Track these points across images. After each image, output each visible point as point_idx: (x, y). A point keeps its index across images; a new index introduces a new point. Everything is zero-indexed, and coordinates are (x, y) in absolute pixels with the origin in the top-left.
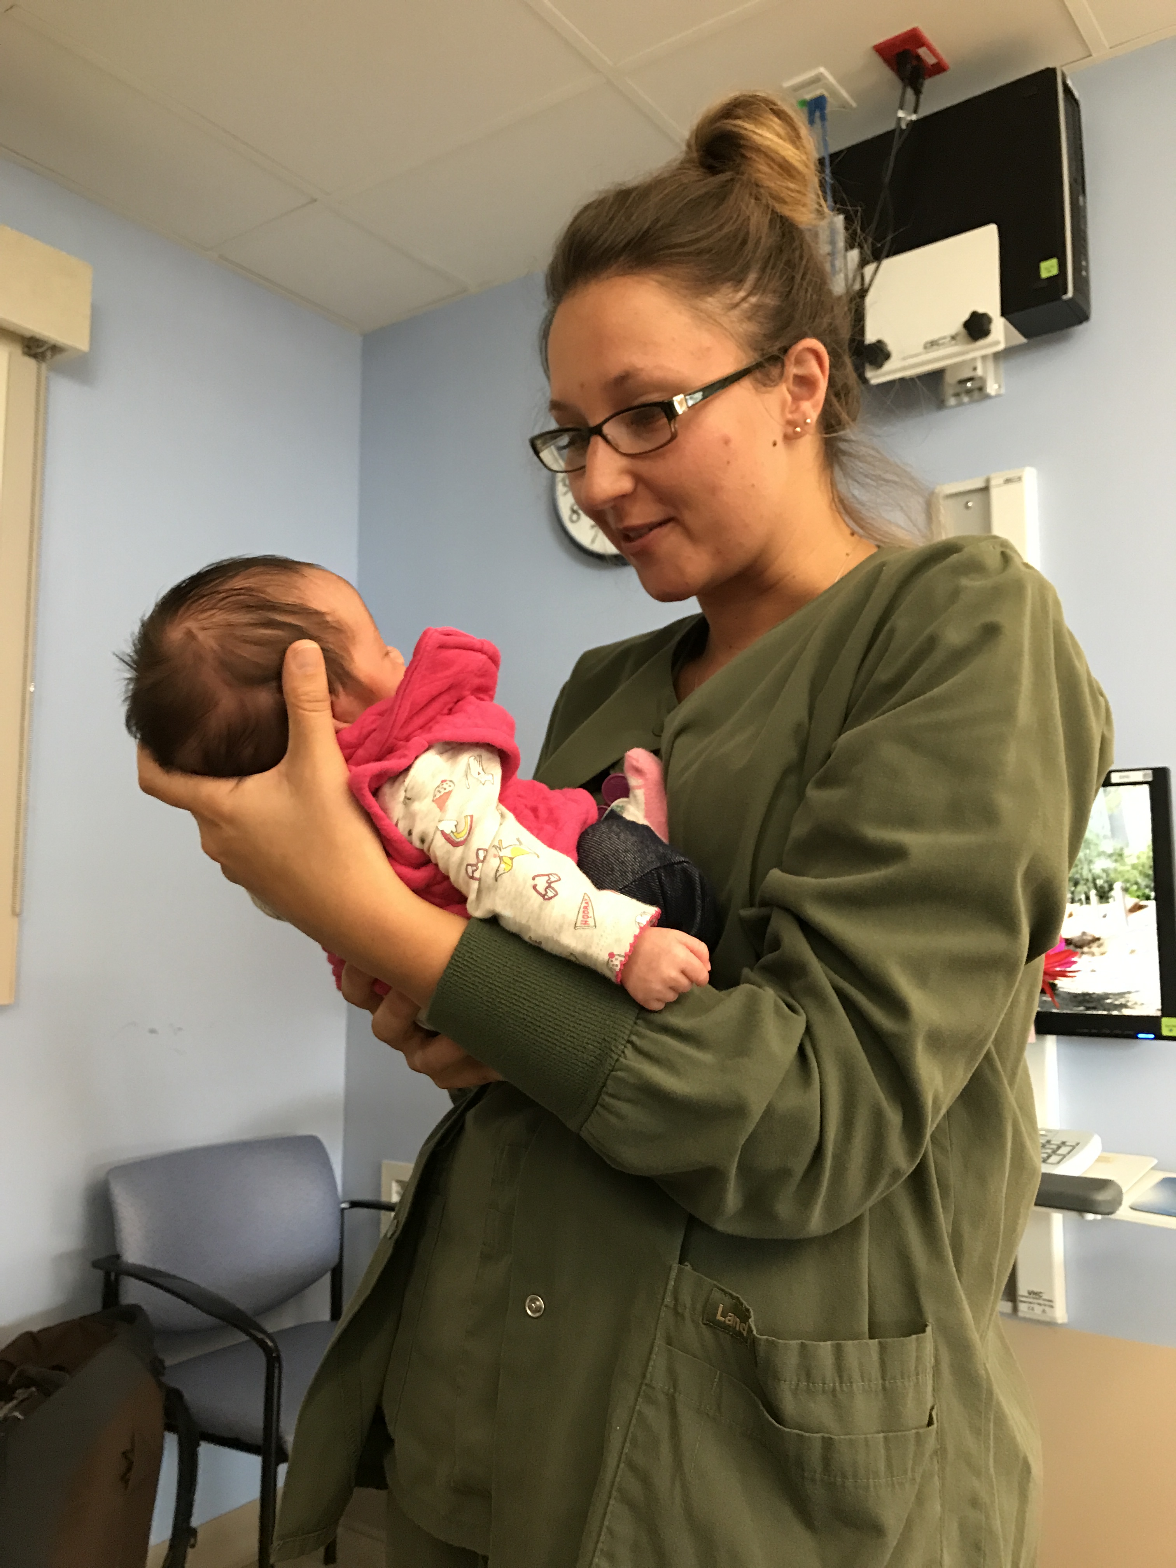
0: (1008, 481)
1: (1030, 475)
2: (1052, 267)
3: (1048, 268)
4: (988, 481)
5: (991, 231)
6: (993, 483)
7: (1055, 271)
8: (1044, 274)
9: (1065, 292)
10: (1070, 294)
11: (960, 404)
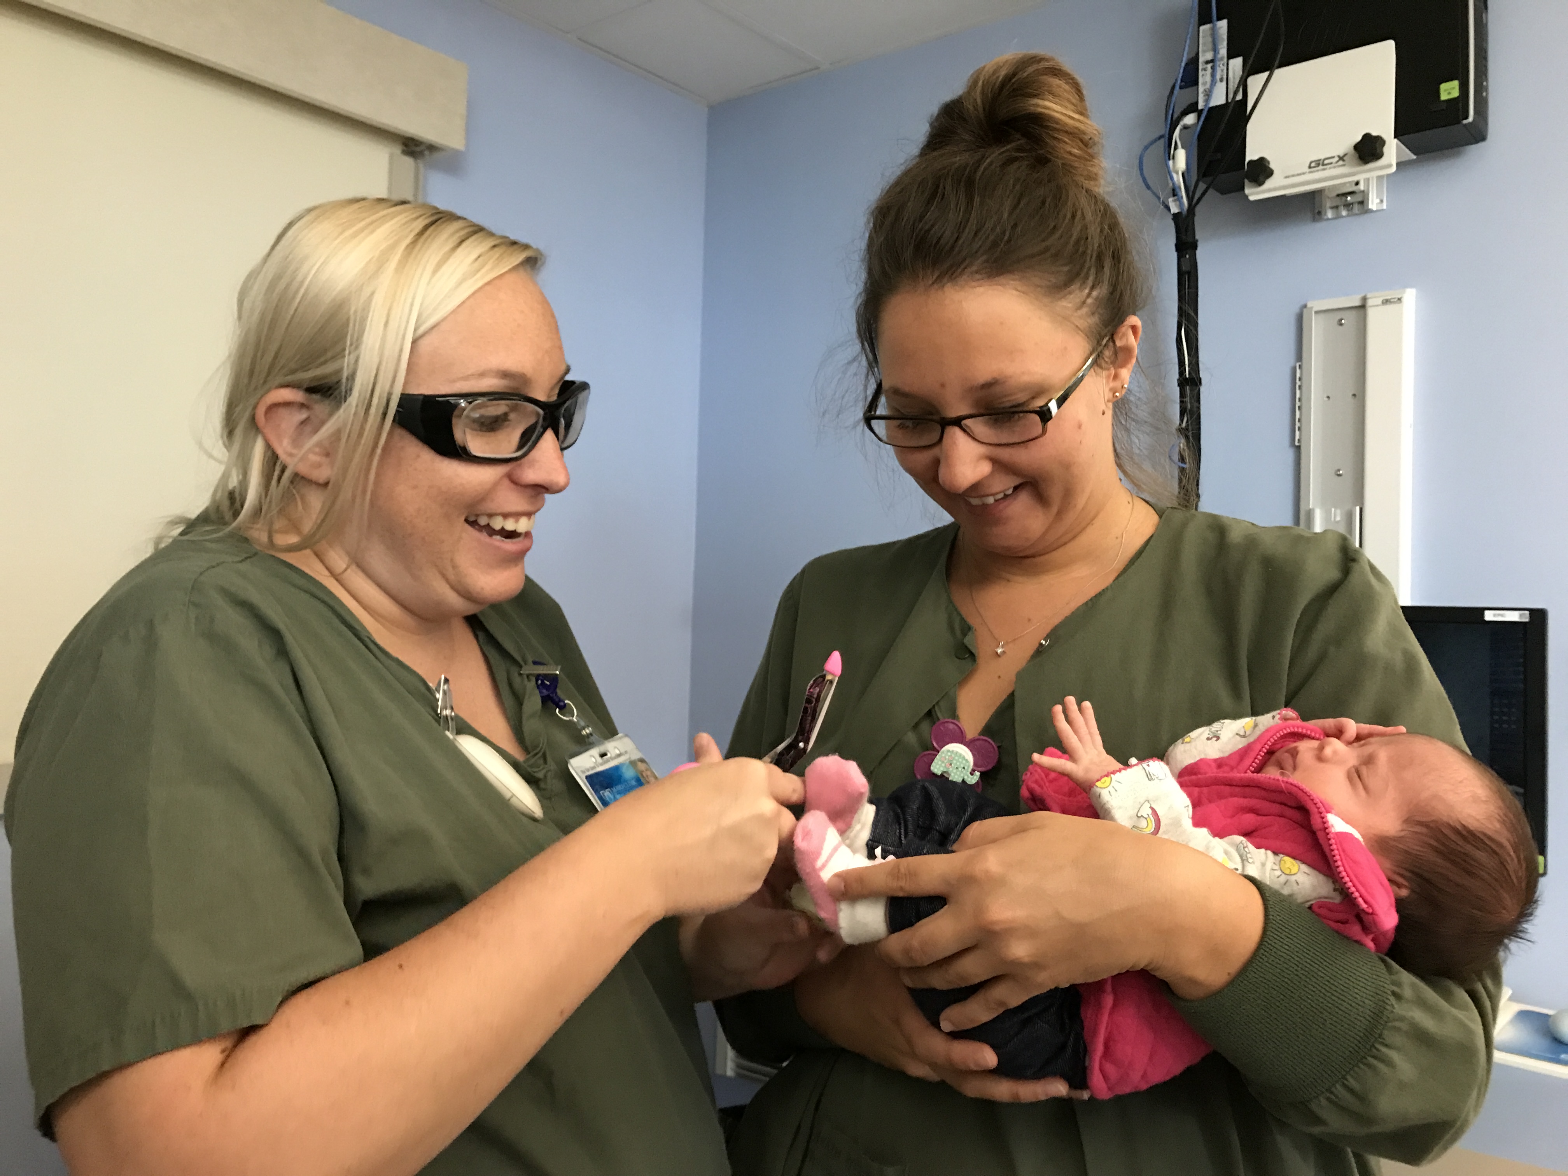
0: (1386, 302)
1: (1410, 296)
2: (1454, 88)
3: (1449, 90)
4: (1364, 299)
5: (1389, 46)
6: (1370, 302)
7: (1456, 94)
8: (1444, 97)
9: (1467, 118)
10: (1471, 119)
11: (1338, 217)
